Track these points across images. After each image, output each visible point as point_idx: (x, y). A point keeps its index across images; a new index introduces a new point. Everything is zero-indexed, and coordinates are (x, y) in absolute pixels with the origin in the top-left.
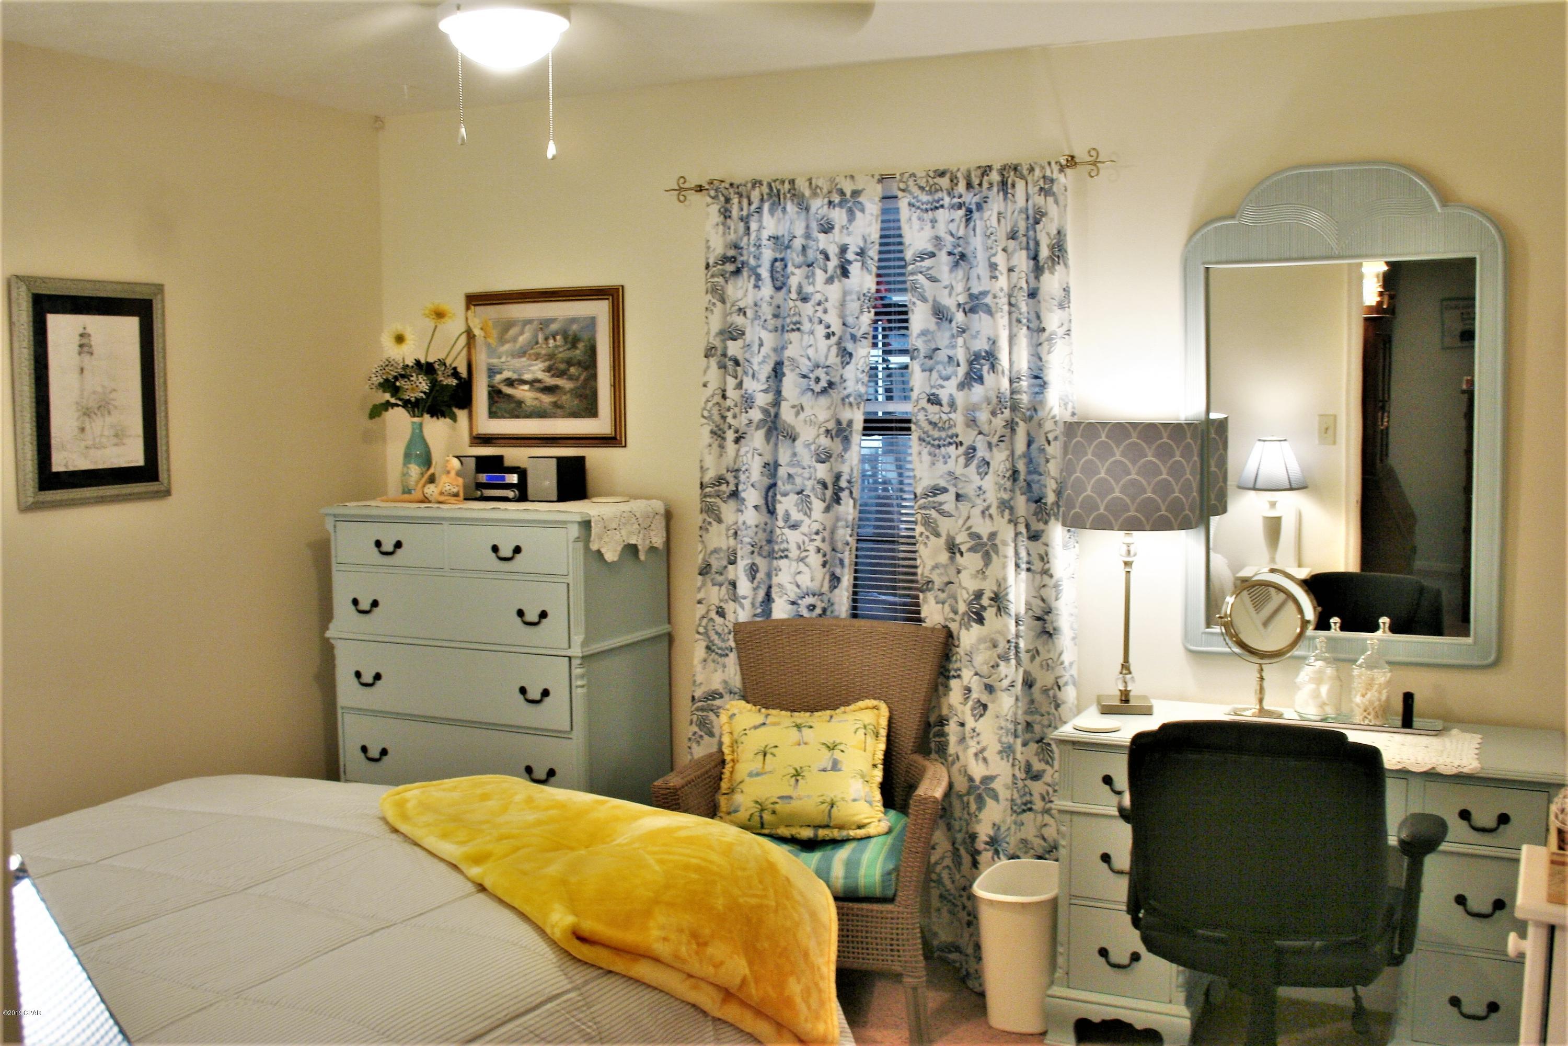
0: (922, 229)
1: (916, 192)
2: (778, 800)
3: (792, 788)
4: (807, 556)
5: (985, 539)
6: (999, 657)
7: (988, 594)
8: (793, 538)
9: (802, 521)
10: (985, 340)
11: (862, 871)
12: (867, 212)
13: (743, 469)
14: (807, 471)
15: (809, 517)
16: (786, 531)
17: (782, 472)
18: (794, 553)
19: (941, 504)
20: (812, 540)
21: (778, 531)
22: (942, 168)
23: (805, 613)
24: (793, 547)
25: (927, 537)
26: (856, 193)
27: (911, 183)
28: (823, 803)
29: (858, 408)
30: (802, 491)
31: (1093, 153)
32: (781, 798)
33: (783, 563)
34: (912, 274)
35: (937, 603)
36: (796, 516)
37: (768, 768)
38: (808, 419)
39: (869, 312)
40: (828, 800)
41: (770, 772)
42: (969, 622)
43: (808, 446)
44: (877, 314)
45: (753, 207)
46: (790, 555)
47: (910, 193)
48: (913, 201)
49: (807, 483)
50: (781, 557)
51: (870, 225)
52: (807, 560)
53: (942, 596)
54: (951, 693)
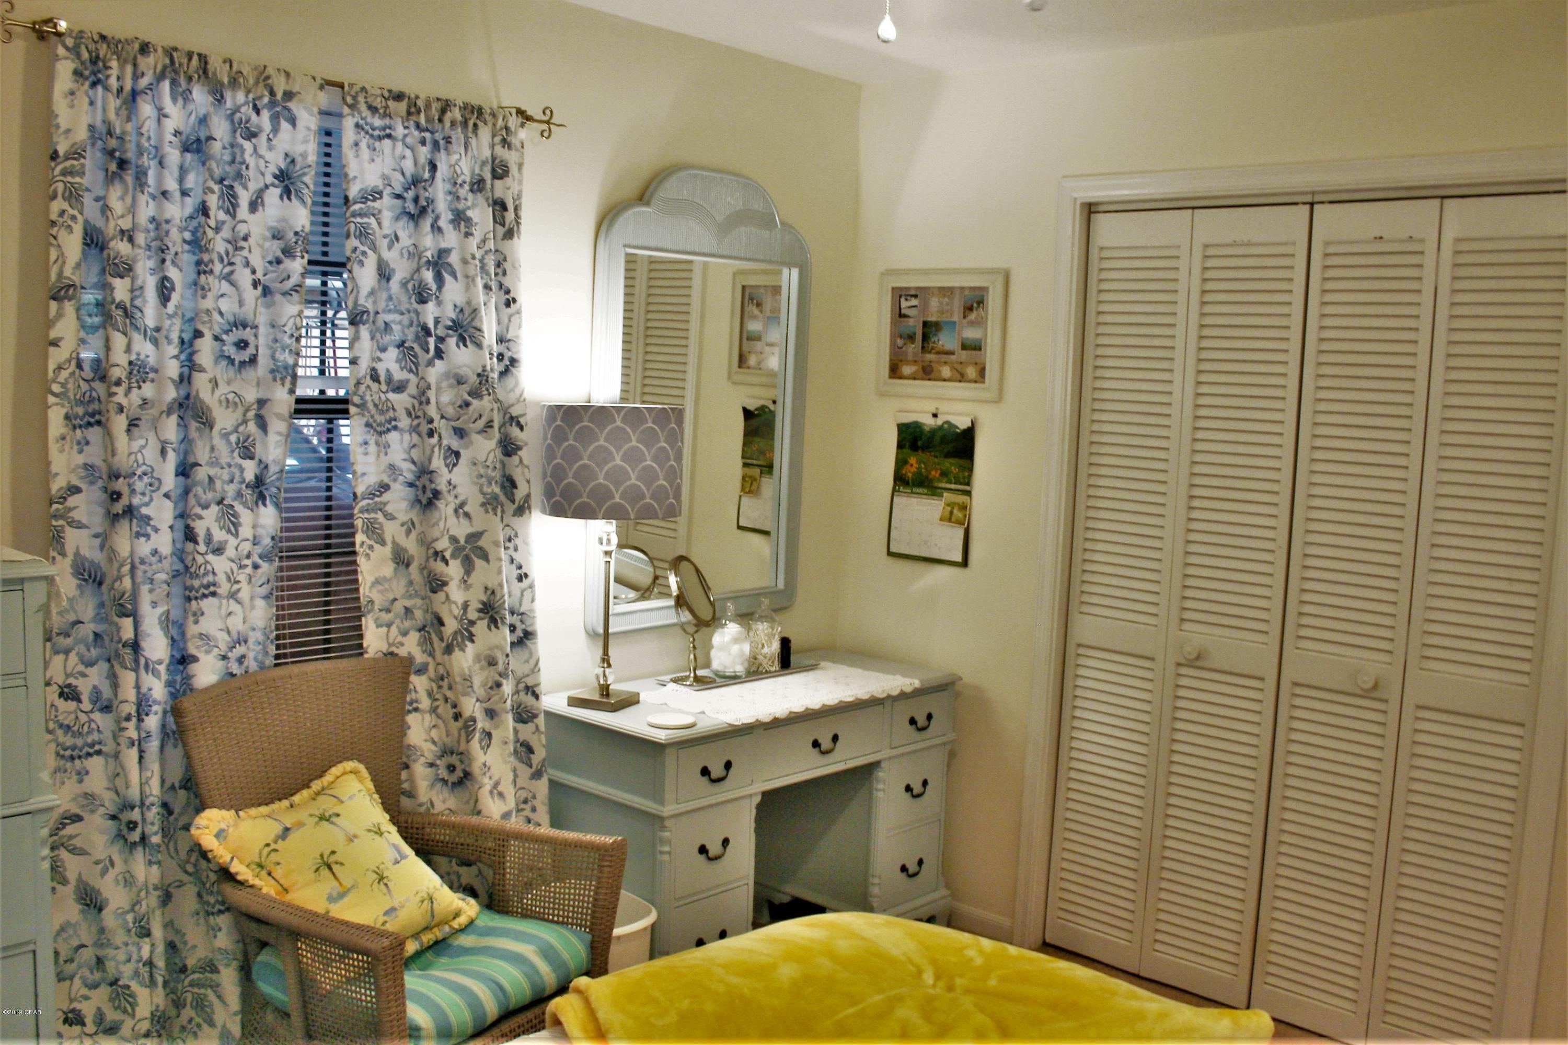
0: (373, 160)
1: (366, 113)
2: (386, 918)
3: (388, 897)
4: (239, 590)
5: (462, 542)
6: (500, 675)
7: (475, 605)
8: (220, 564)
9: (226, 542)
10: (451, 307)
11: (566, 956)
12: (300, 124)
13: (139, 472)
14: (226, 471)
15: (236, 535)
16: (210, 557)
17: (201, 474)
18: (224, 588)
19: (385, 504)
20: (241, 567)
21: (200, 559)
22: (396, 88)
23: (235, 668)
24: (221, 578)
25: (371, 547)
26: (289, 95)
27: (361, 99)
28: (422, 901)
29: (283, 385)
30: (223, 499)
31: (548, 112)
32: (386, 913)
33: (208, 604)
34: (361, 215)
35: (378, 627)
36: (219, 535)
37: (347, 883)
38: (223, 398)
39: (303, 257)
40: (425, 896)
41: (353, 887)
42: (463, 641)
43: (226, 436)
44: (310, 262)
45: (144, 82)
46: (219, 591)
47: (360, 113)
48: (361, 122)
49: (226, 487)
50: (205, 596)
51: (306, 142)
52: (240, 595)
53: (386, 617)
54: (409, 732)
